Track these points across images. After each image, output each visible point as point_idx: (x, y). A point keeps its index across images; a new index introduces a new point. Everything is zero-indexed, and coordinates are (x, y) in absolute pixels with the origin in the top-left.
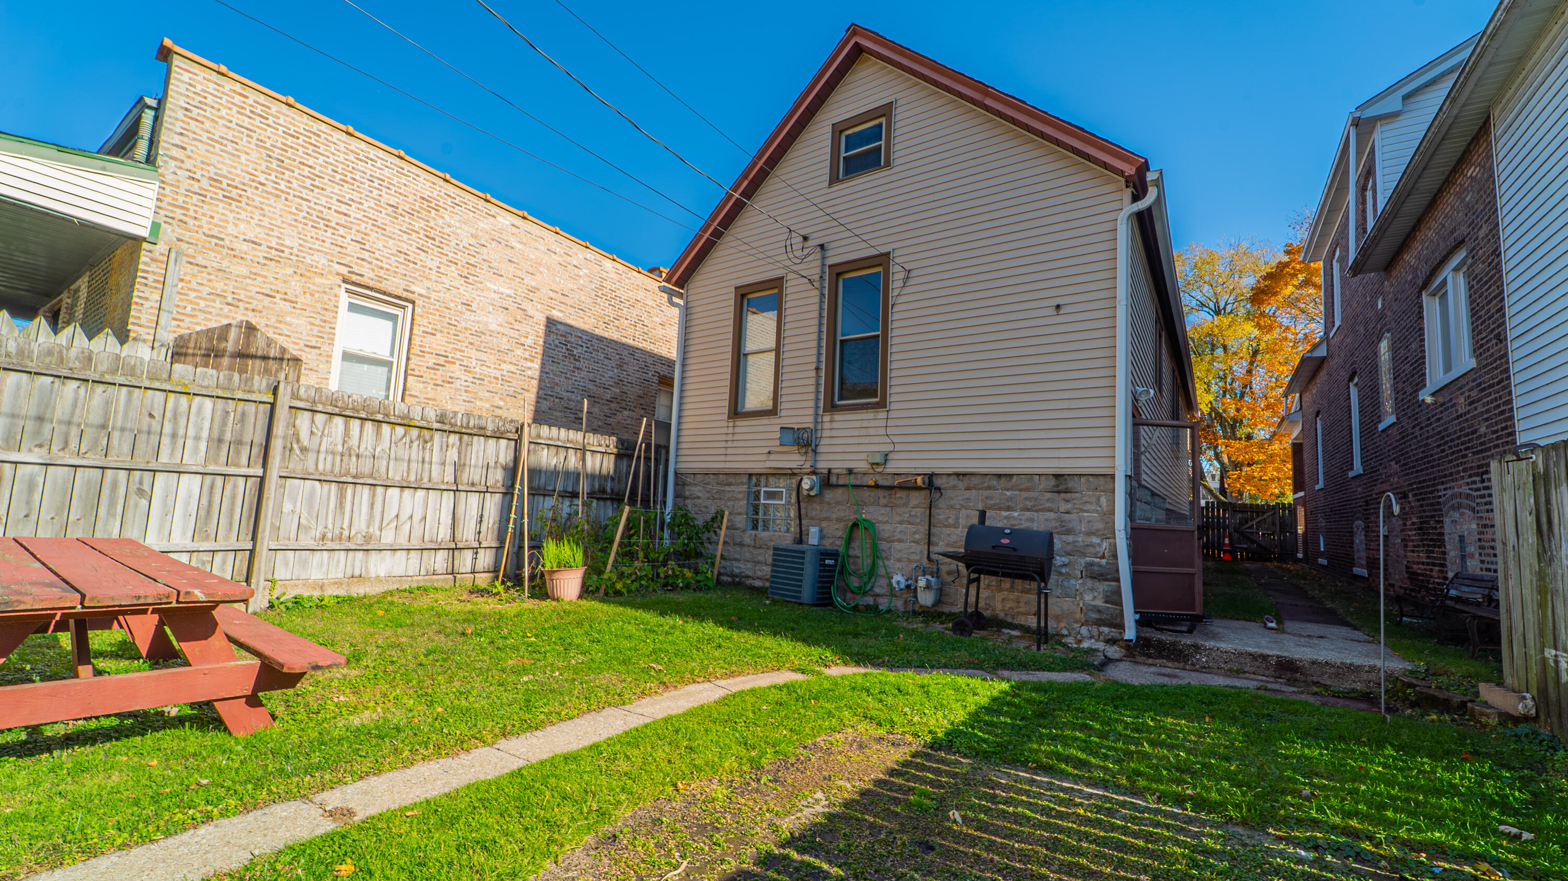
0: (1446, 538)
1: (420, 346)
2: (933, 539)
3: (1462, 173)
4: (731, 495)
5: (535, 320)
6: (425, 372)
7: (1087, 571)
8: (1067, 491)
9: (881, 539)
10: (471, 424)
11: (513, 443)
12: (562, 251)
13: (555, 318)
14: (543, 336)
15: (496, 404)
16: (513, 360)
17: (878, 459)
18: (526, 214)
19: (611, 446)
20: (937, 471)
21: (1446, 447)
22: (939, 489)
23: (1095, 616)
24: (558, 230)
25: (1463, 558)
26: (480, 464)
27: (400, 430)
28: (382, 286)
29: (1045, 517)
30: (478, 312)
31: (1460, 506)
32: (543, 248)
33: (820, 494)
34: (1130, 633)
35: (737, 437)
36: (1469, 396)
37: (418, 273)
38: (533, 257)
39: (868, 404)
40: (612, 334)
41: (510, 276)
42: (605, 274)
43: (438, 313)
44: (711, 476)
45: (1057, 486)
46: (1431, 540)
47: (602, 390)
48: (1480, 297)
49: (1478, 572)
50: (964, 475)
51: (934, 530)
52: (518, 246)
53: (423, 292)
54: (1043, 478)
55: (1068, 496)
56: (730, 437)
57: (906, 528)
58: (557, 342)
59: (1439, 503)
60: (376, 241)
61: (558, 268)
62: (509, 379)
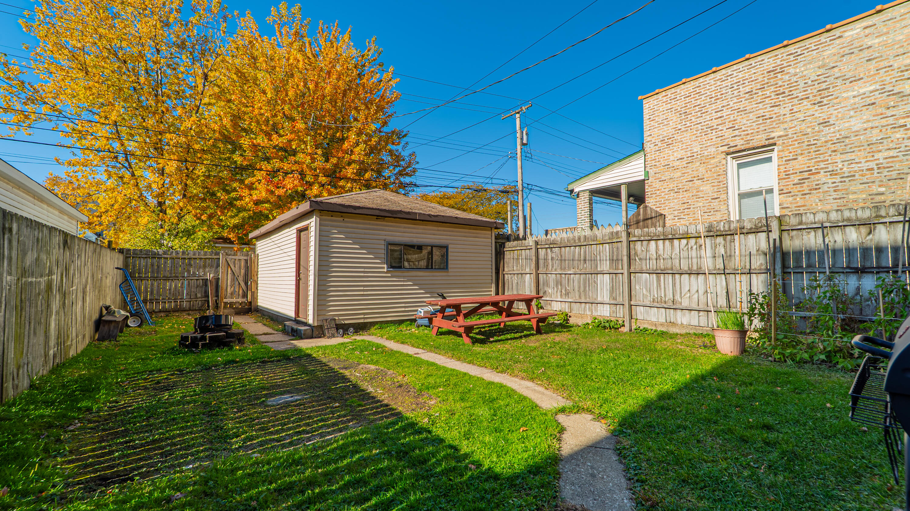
1: (785, 171)
6: (792, 188)
15: (875, 192)
26: (744, 254)
27: (684, 242)
28: (751, 145)
30: (837, 123)
37: (775, 123)
41: (872, 73)
43: (796, 143)
52: (876, 41)
53: (782, 133)
60: (743, 121)
62: (888, 165)
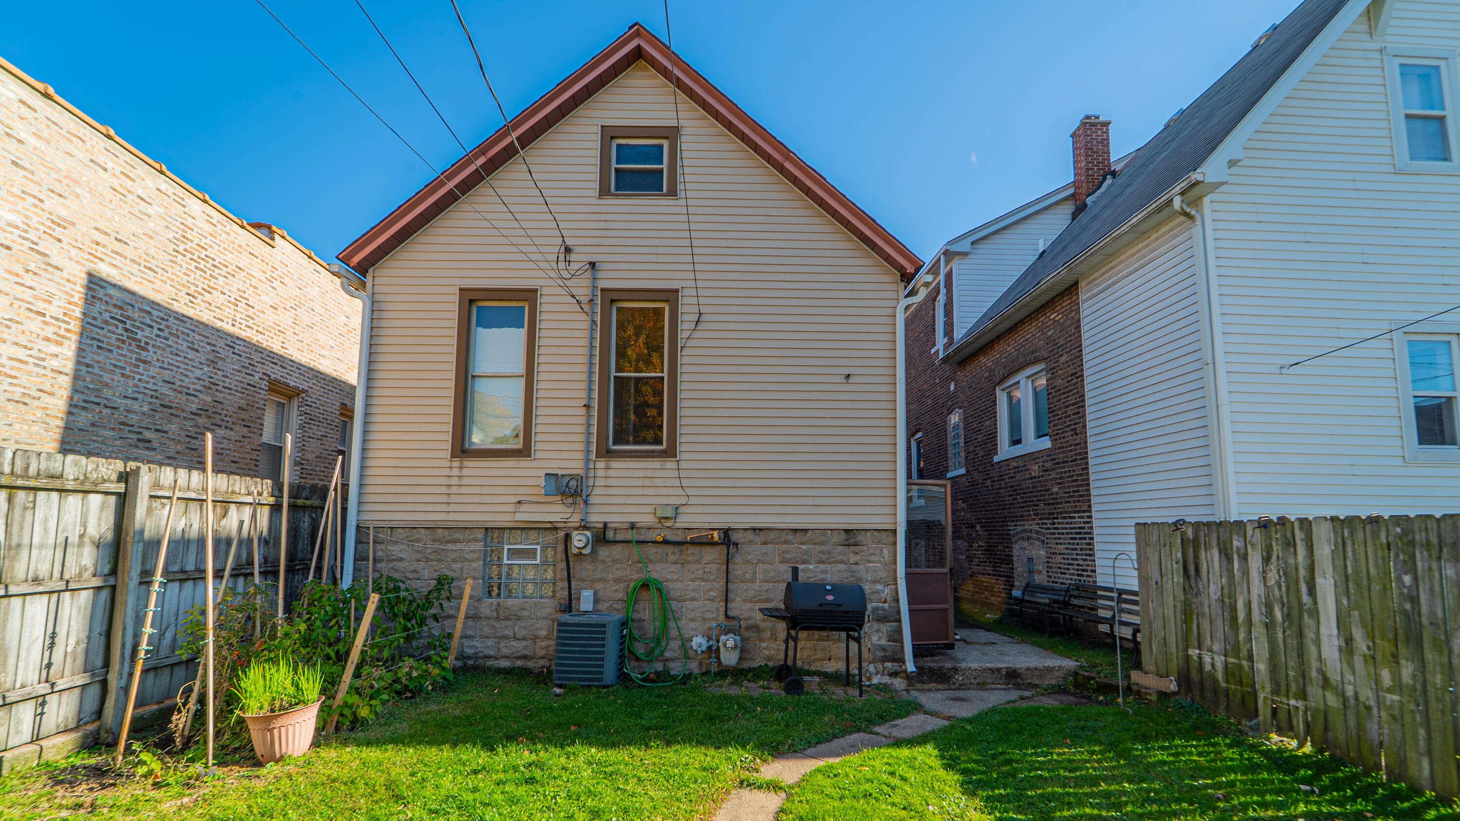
0: (1015, 559)
2: (730, 595)
3: (1045, 314)
4: (457, 555)
5: (65, 274)
7: (873, 615)
8: (856, 544)
9: (670, 599)
10: (32, 470)
11: (112, 499)
12: (118, 170)
13: (104, 276)
14: (81, 302)
16: (22, 340)
17: (669, 513)
18: (51, 91)
19: (265, 494)
20: (733, 526)
21: (1018, 497)
22: (736, 544)
23: (880, 654)
24: (112, 132)
25: (1031, 572)
26: (52, 541)
29: (837, 568)
31: (1029, 538)
32: (83, 156)
33: (594, 551)
34: (910, 667)
35: (465, 481)
36: (1043, 466)
38: (62, 166)
39: (653, 451)
40: (200, 313)
41: (15, 190)
42: (190, 219)
44: (423, 531)
45: (848, 540)
46: (998, 559)
47: (184, 397)
48: (1057, 401)
49: (1045, 583)
50: (760, 530)
51: (730, 586)
52: (32, 141)
54: (835, 533)
55: (856, 548)
56: (455, 481)
57: (700, 586)
58: (107, 316)
59: (1008, 535)
61: (110, 194)
